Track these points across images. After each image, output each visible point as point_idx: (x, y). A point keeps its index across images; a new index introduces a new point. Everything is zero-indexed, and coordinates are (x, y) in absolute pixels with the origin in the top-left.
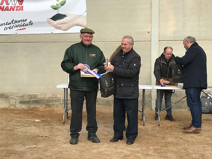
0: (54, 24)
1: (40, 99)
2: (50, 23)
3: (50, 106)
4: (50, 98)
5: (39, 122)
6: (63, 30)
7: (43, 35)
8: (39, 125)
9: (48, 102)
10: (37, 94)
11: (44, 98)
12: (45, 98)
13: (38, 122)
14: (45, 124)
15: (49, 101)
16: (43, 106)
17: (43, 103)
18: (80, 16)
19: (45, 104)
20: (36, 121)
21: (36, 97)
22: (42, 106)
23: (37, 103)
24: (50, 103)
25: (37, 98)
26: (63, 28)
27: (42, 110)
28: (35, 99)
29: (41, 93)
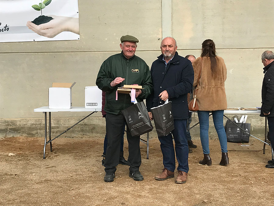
0: (36, 29)
1: (20, 126)
2: (31, 28)
3: (33, 135)
4: (33, 124)
5: (13, 156)
6: (49, 37)
7: (22, 43)
8: (12, 160)
9: (30, 131)
10: (16, 120)
11: (24, 125)
12: (26, 124)
13: (11, 156)
14: (20, 159)
15: (31, 129)
16: (24, 135)
17: (23, 131)
18: (70, 19)
19: (27, 133)
20: (9, 155)
21: (15, 123)
22: (22, 135)
23: (16, 132)
24: (32, 131)
25: (16, 125)
26: (49, 35)
27: (22, 140)
28: (14, 127)
29: (21, 119)
